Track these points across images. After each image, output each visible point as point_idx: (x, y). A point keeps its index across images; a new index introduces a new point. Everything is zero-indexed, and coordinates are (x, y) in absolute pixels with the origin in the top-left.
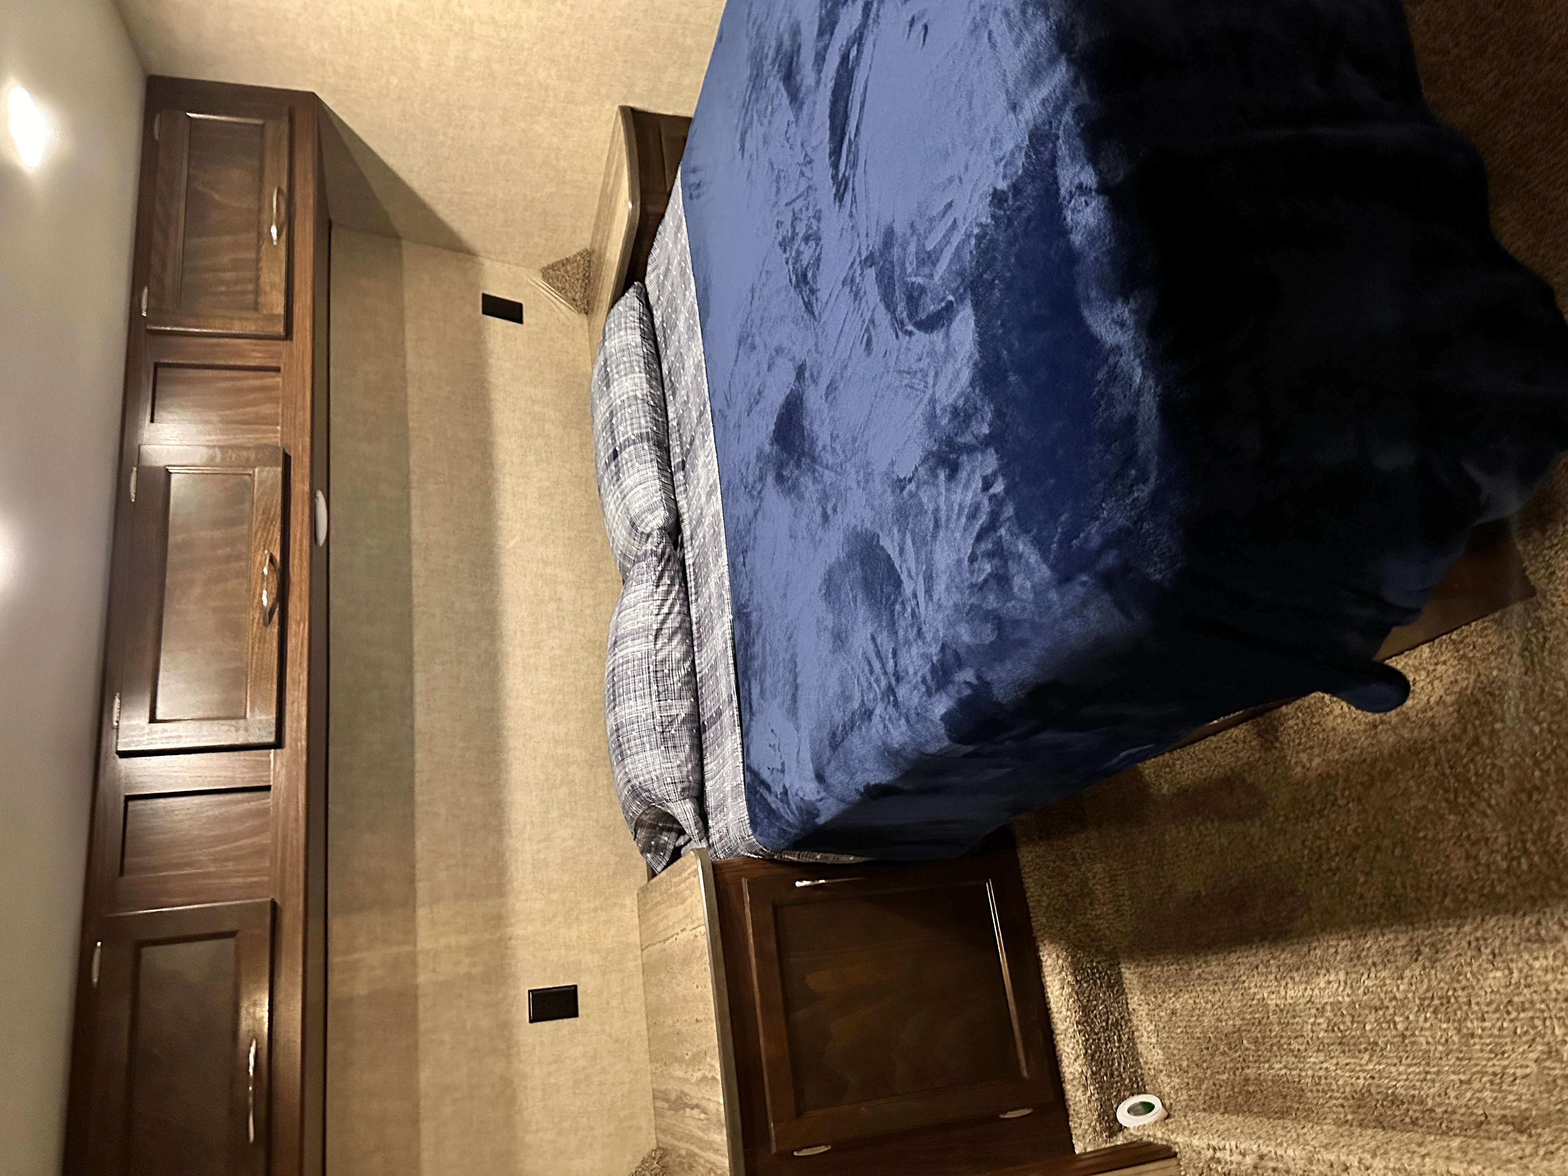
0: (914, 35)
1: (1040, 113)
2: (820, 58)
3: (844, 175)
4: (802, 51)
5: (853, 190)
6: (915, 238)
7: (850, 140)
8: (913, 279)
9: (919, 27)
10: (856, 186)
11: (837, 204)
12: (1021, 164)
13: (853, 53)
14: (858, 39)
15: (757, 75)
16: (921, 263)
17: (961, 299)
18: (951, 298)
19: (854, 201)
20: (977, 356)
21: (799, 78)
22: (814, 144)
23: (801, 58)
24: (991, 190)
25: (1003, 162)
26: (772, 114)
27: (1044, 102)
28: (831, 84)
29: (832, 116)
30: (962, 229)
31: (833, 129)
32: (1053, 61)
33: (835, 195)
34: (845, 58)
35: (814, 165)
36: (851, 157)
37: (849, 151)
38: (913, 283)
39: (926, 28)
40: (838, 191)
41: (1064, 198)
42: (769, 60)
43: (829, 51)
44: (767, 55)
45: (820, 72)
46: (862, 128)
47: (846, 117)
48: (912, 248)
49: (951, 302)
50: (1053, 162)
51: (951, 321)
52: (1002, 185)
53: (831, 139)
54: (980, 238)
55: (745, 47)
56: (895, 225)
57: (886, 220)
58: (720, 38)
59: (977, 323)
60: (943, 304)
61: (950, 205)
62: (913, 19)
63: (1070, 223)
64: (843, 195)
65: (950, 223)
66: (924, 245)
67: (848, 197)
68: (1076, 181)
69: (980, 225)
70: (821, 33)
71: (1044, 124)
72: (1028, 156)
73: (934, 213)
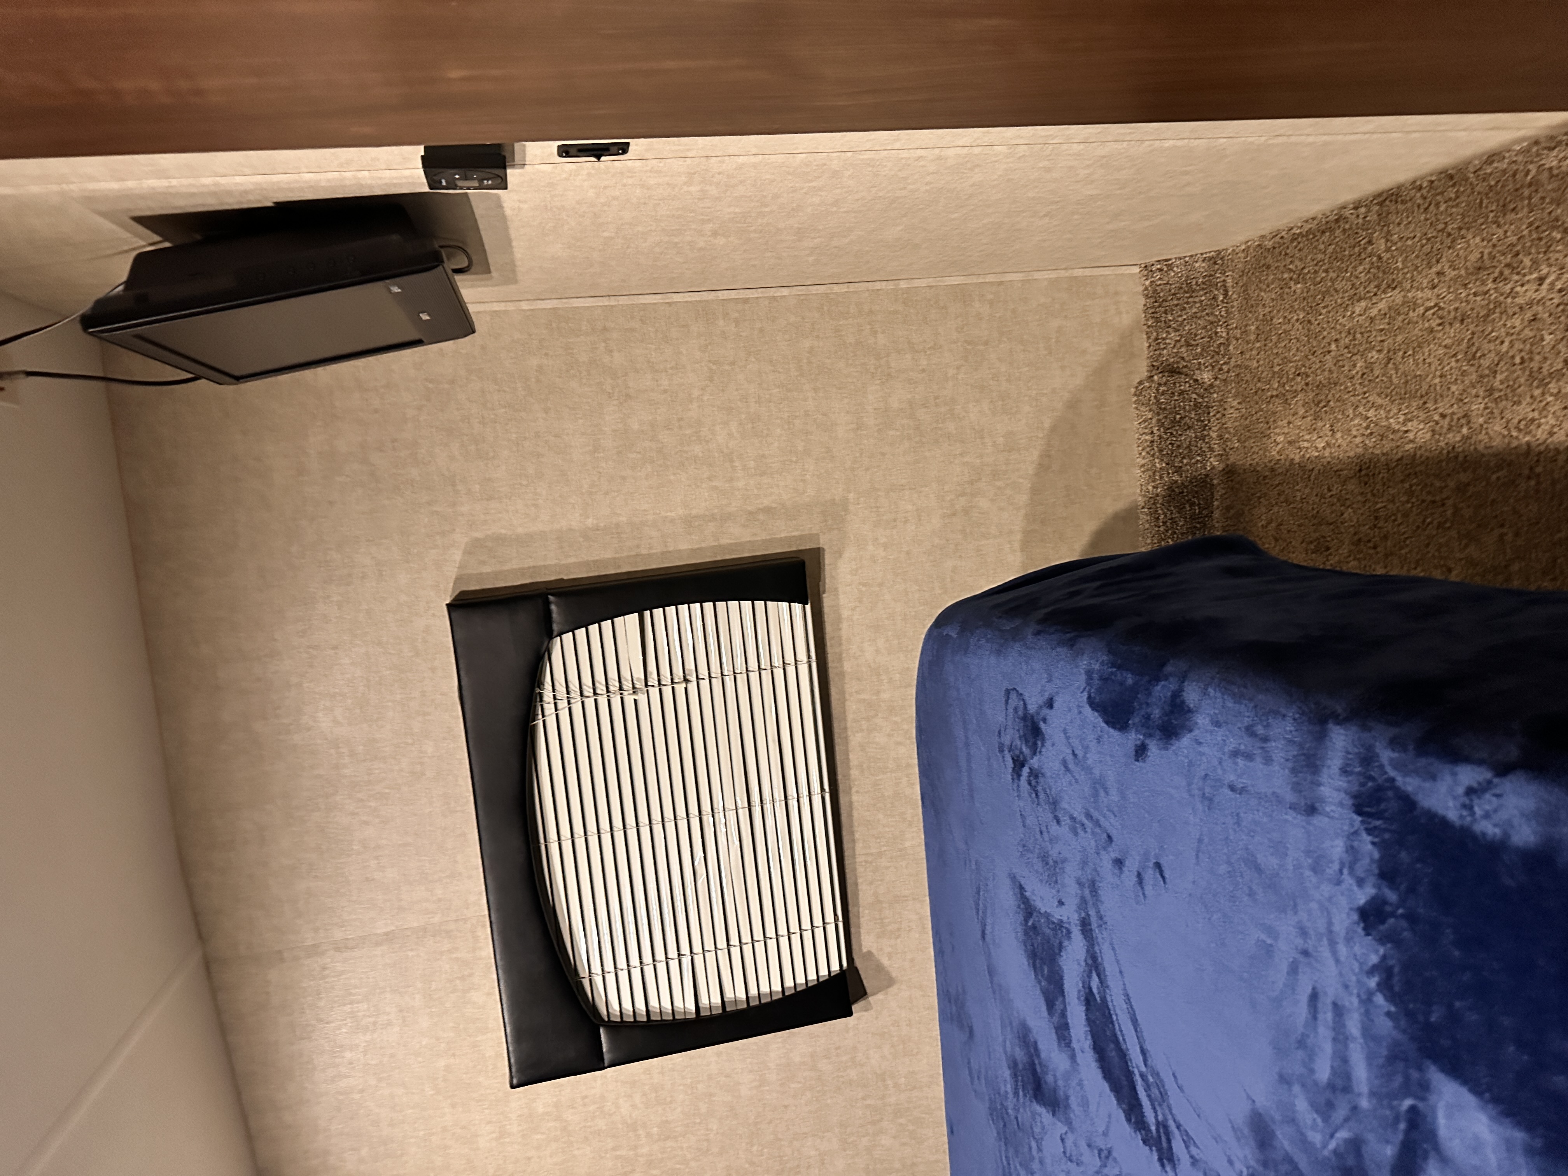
0: (1149, 889)
1: (1349, 782)
2: (1062, 1030)
3: (1158, 1123)
4: (1041, 1046)
5: (1178, 1127)
6: (1297, 1089)
7: (1142, 1075)
8: (1332, 1145)
9: (1150, 874)
10: (1179, 1118)
11: (1168, 1168)
12: (1370, 847)
13: (1095, 983)
14: (1094, 964)
15: (1005, 1125)
16: (1325, 1109)
17: (1424, 1089)
18: (1408, 1103)
19: (1188, 1141)
20: (1519, 1135)
21: (1050, 1079)
22: (1101, 1130)
23: (1043, 1055)
24: (1355, 917)
25: (1345, 871)
26: (1040, 1150)
27: (1345, 771)
28: (1088, 1043)
29: (1108, 1075)
30: (1352, 1002)
31: (1116, 1089)
32: (1321, 737)
33: (1160, 1160)
34: (1089, 1000)
35: (1115, 1154)
36: (1155, 1092)
37: (1147, 1088)
38: (1335, 1152)
39: (1158, 866)
40: (1160, 1150)
41: (1461, 817)
42: (1011, 1095)
43: (1069, 1014)
44: (1006, 1092)
45: (1068, 1045)
46: (1148, 1046)
47: (1123, 1055)
48: (1302, 1105)
49: (1413, 1109)
50: (1408, 802)
51: (1432, 1136)
52: (1362, 897)
53: (1119, 1100)
54: (1385, 986)
55: (981, 1108)
56: (1258, 1104)
57: (1241, 1113)
58: (951, 1131)
59: (1476, 1090)
60: (1402, 1126)
61: (1314, 997)
62: (1139, 875)
63: (1497, 831)
64: (1170, 1148)
65: (1329, 1016)
66: (1316, 1083)
67: (1178, 1146)
68: (1461, 790)
69: (1371, 972)
70: (1050, 1006)
71: (1362, 785)
72: (1369, 831)
73: (1301, 1030)
